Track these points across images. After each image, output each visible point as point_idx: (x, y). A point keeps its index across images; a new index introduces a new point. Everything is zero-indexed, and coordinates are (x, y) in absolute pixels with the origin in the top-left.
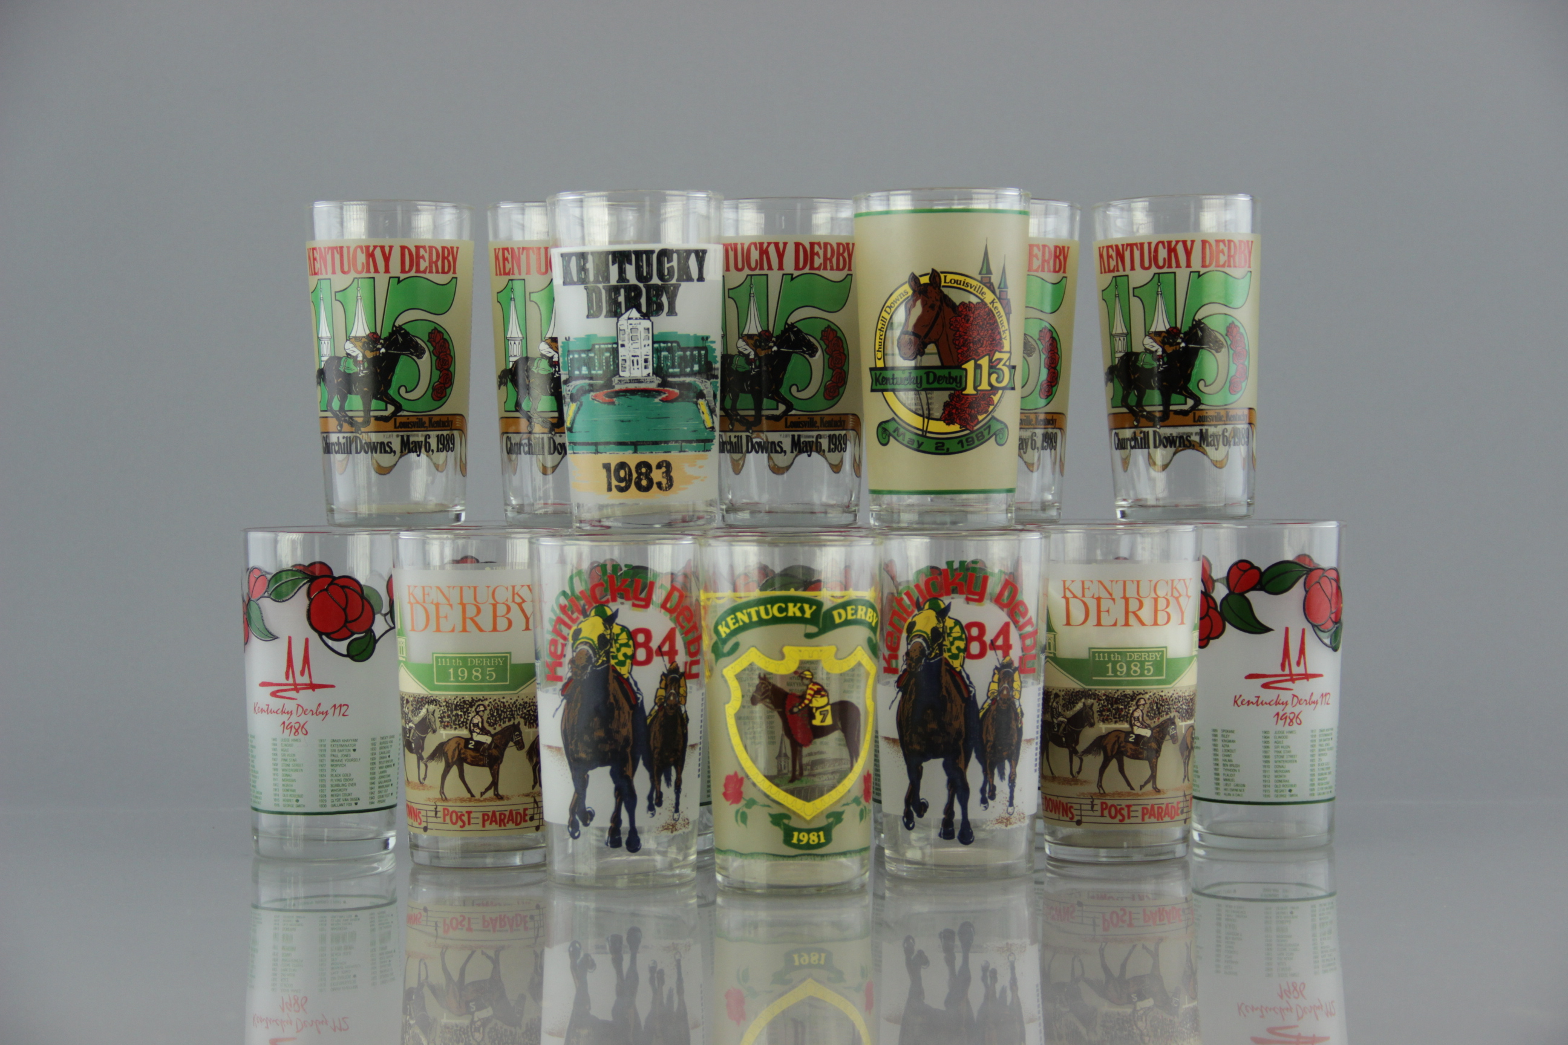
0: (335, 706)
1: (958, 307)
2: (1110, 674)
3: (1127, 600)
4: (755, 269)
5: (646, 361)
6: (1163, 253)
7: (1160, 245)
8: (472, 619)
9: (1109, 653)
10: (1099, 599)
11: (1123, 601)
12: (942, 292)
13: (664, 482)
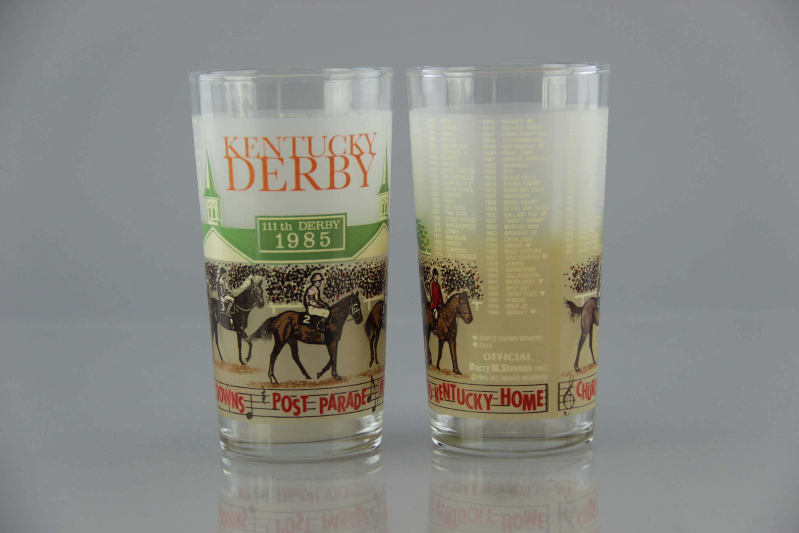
2: (280, 246)
3: (297, 160)
9: (279, 222)
10: (265, 159)
11: (293, 161)
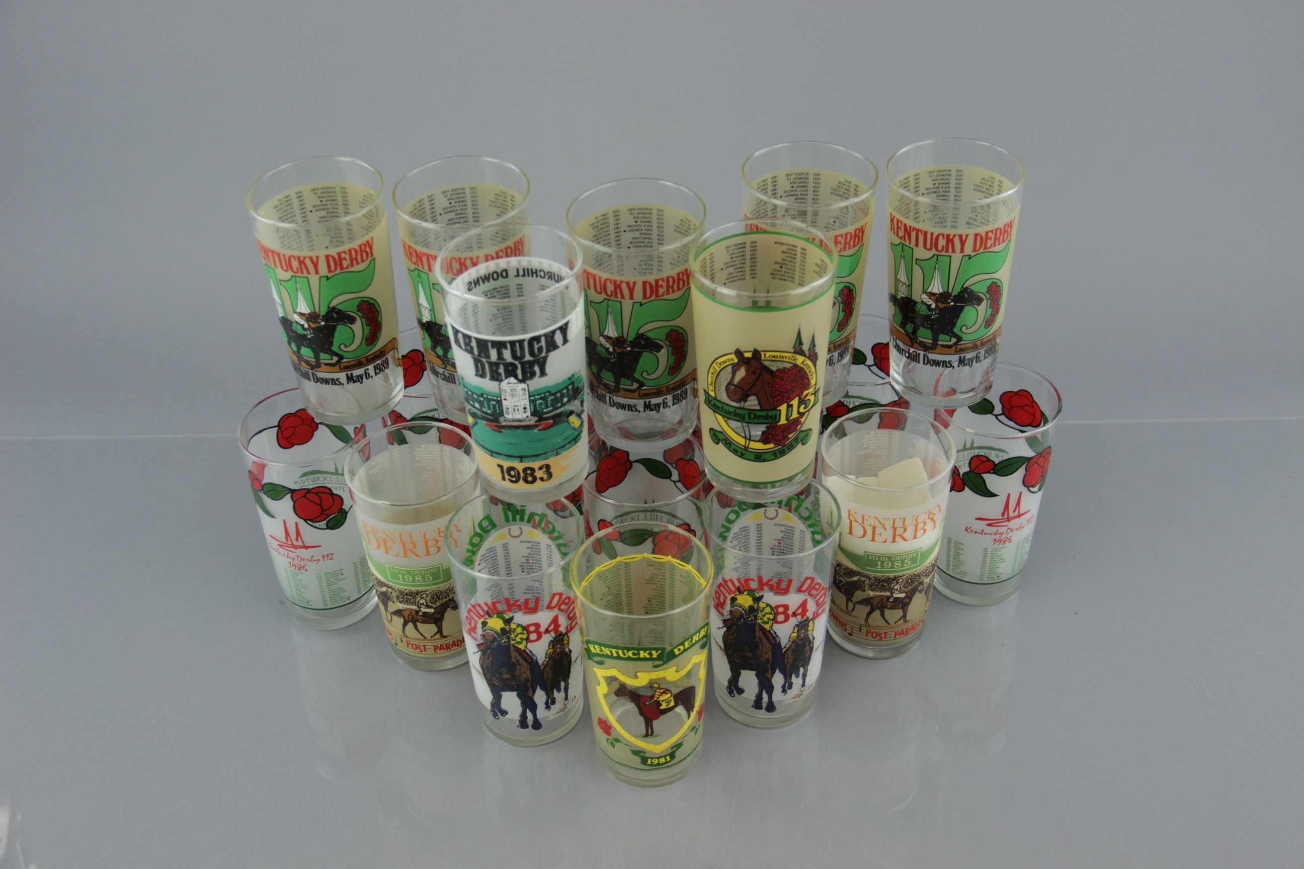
0: (324, 556)
1: (775, 372)
2: (879, 567)
3: (895, 529)
4: (611, 296)
5: (525, 408)
6: (942, 242)
7: (941, 237)
8: (410, 551)
9: (879, 557)
10: (874, 528)
11: (892, 530)
12: (762, 364)
13: (545, 476)
